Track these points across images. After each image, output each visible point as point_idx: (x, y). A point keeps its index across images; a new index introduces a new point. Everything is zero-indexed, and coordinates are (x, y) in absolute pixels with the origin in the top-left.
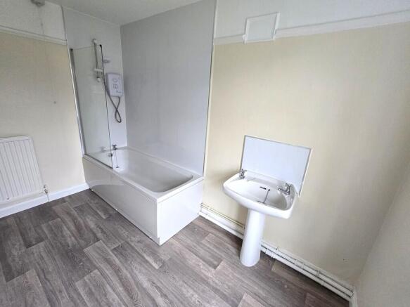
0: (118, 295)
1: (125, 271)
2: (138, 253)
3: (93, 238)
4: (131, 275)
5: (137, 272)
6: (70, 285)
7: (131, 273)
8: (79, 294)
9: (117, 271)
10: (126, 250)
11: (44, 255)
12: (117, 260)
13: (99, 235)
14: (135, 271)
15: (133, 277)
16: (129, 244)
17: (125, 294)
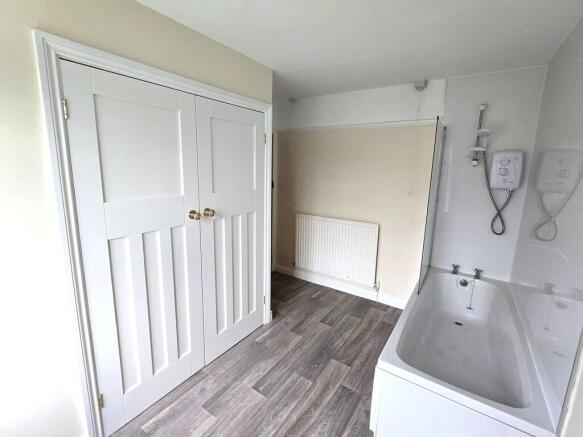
0: (287, 419)
1: (317, 413)
2: (348, 420)
3: (350, 358)
4: (314, 424)
5: (319, 429)
6: (292, 370)
7: (318, 422)
8: (285, 381)
9: (315, 405)
10: (347, 402)
11: (317, 335)
12: (329, 398)
13: (357, 363)
14: (319, 427)
15: (312, 426)
16: (358, 403)
17: (290, 426)
